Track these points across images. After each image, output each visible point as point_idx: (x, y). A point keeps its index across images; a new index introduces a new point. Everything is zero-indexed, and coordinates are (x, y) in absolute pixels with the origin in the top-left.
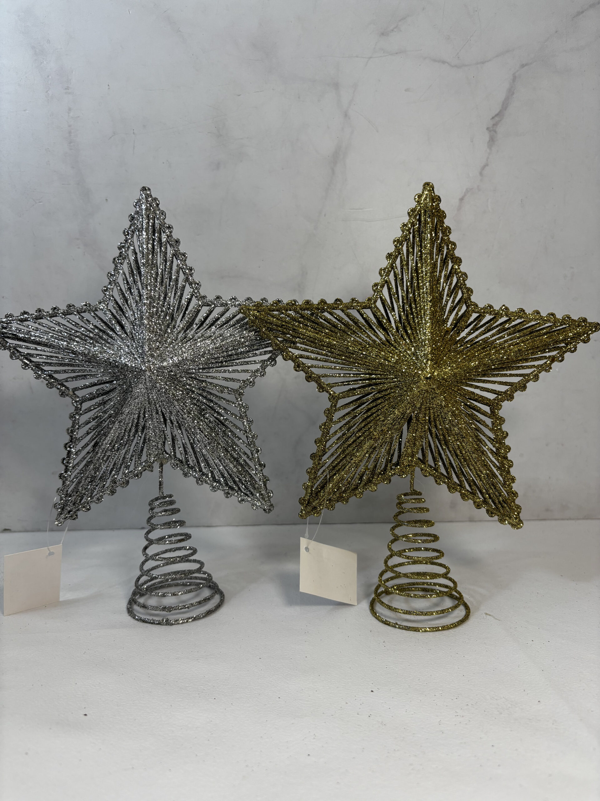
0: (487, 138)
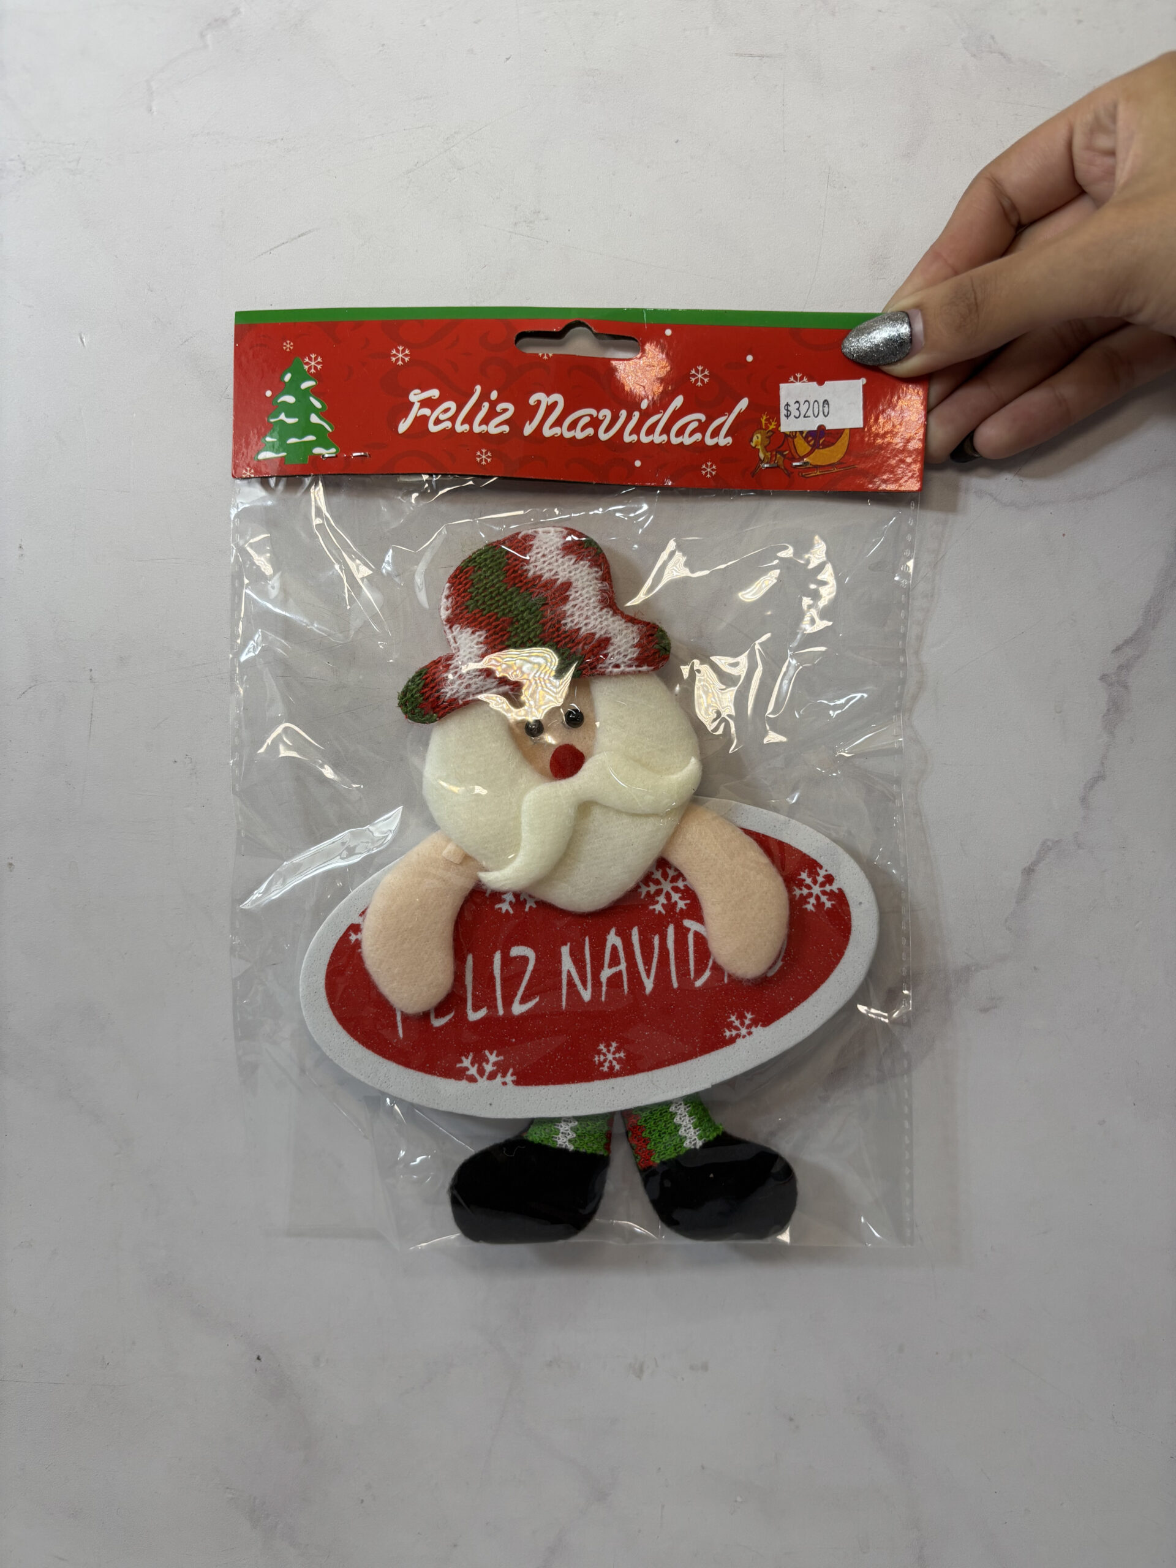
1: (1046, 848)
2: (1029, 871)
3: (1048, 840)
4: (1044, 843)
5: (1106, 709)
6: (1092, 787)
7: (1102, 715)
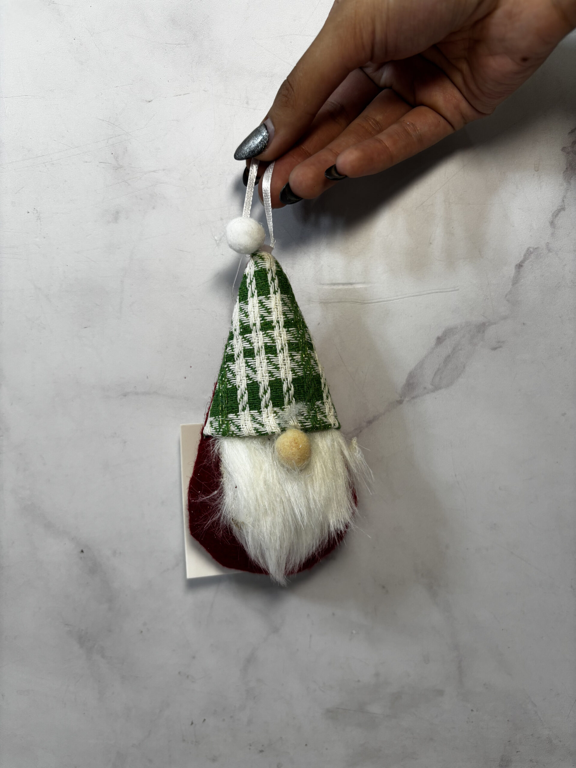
1: (529, 253)
2: (519, 266)
3: (530, 247)
4: (528, 249)
5: (565, 168)
6: (557, 215)
7: (563, 171)
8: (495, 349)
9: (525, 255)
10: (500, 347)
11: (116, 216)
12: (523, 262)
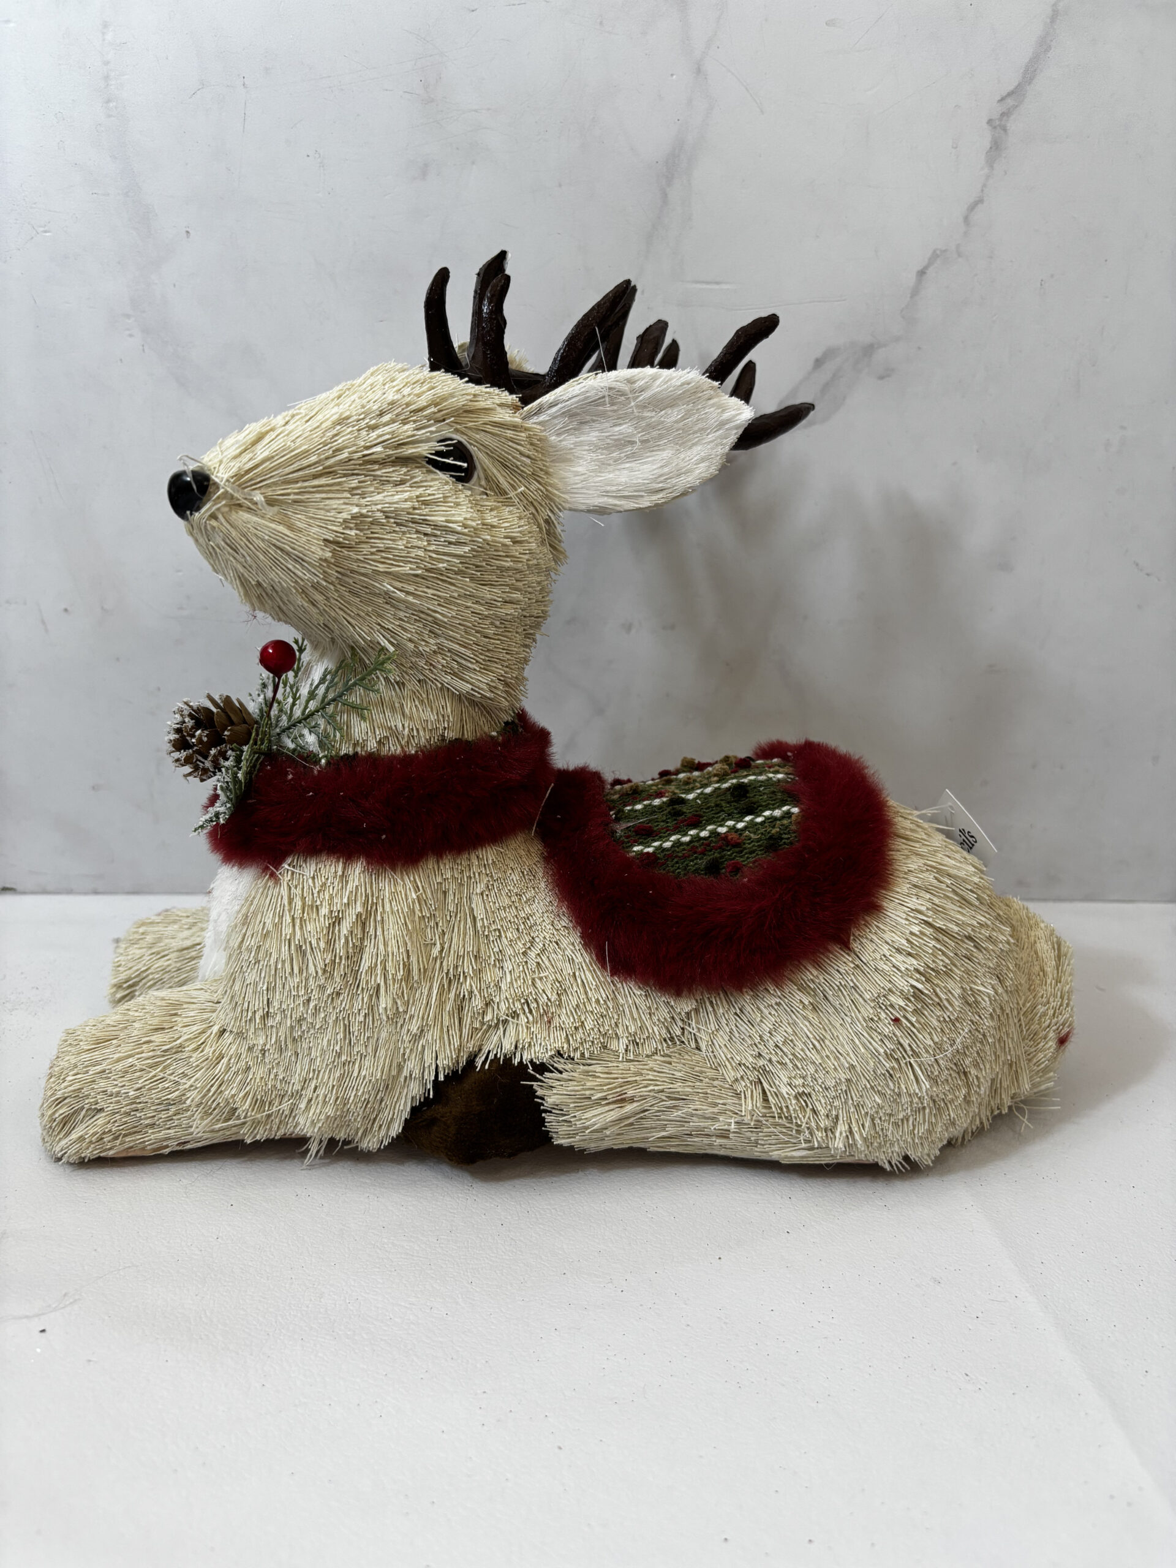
0: (987, 143)
8: (881, 378)
9: (930, 259)
10: (889, 376)
11: (424, 171)
12: (926, 267)
